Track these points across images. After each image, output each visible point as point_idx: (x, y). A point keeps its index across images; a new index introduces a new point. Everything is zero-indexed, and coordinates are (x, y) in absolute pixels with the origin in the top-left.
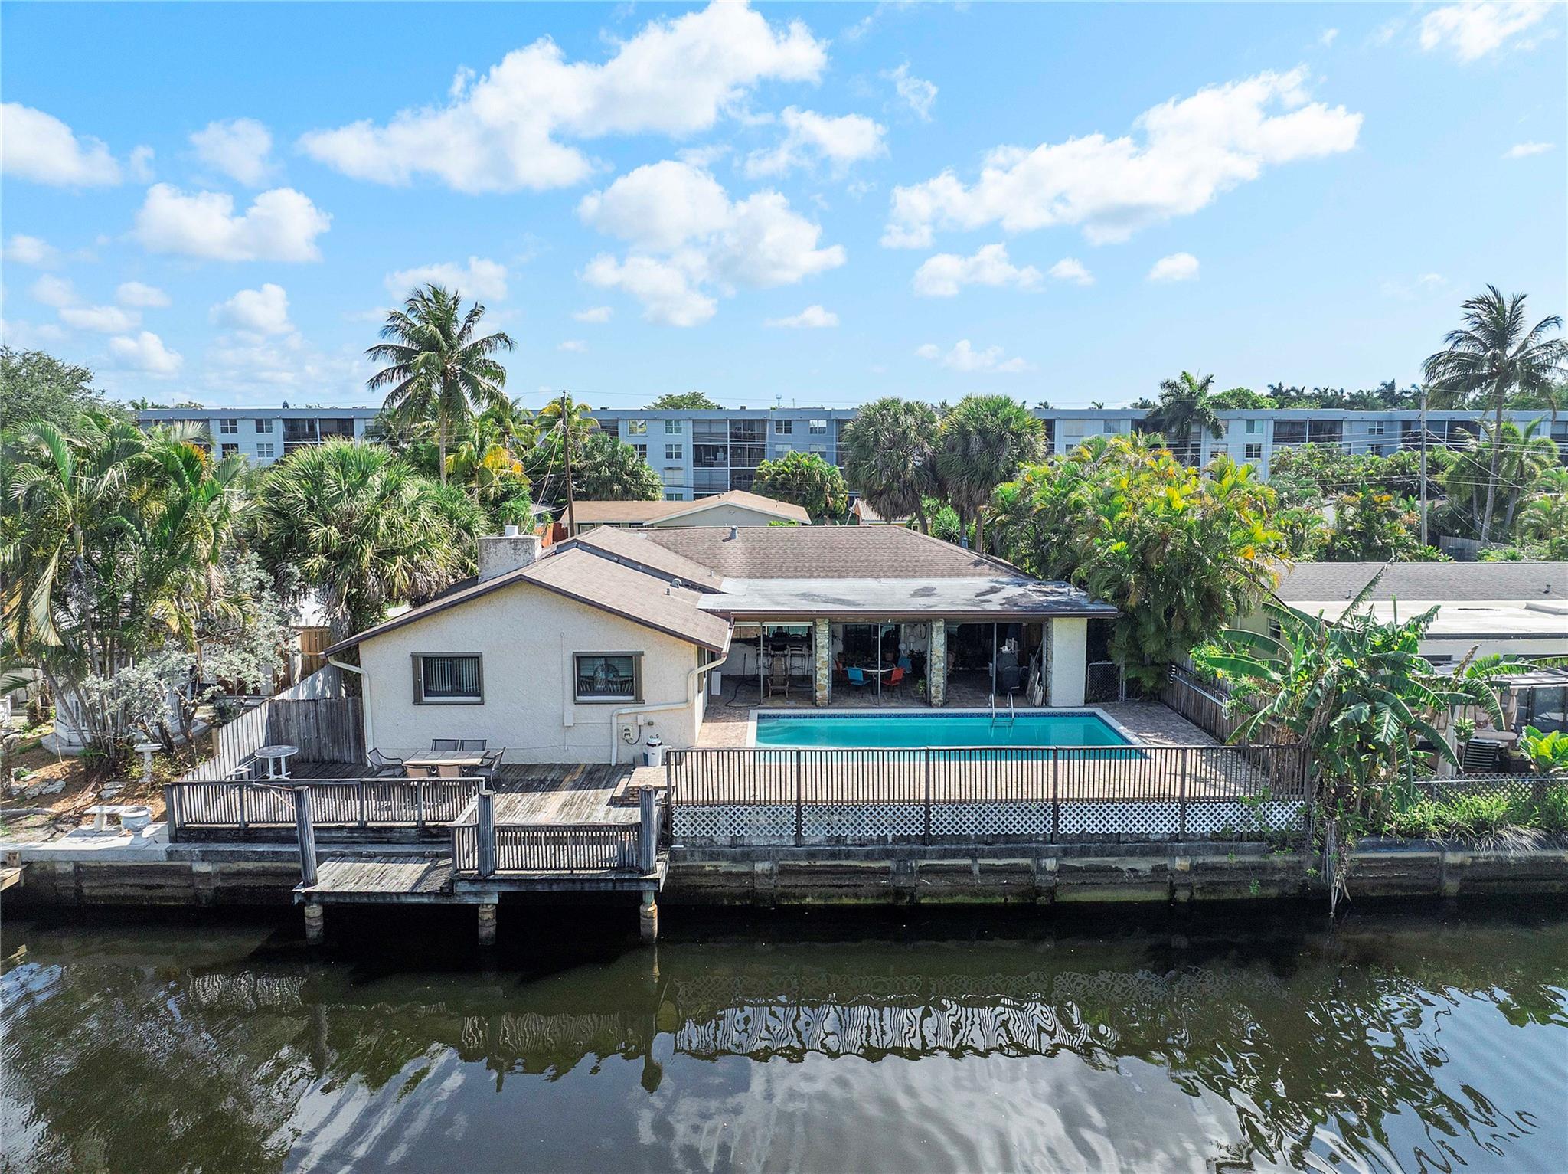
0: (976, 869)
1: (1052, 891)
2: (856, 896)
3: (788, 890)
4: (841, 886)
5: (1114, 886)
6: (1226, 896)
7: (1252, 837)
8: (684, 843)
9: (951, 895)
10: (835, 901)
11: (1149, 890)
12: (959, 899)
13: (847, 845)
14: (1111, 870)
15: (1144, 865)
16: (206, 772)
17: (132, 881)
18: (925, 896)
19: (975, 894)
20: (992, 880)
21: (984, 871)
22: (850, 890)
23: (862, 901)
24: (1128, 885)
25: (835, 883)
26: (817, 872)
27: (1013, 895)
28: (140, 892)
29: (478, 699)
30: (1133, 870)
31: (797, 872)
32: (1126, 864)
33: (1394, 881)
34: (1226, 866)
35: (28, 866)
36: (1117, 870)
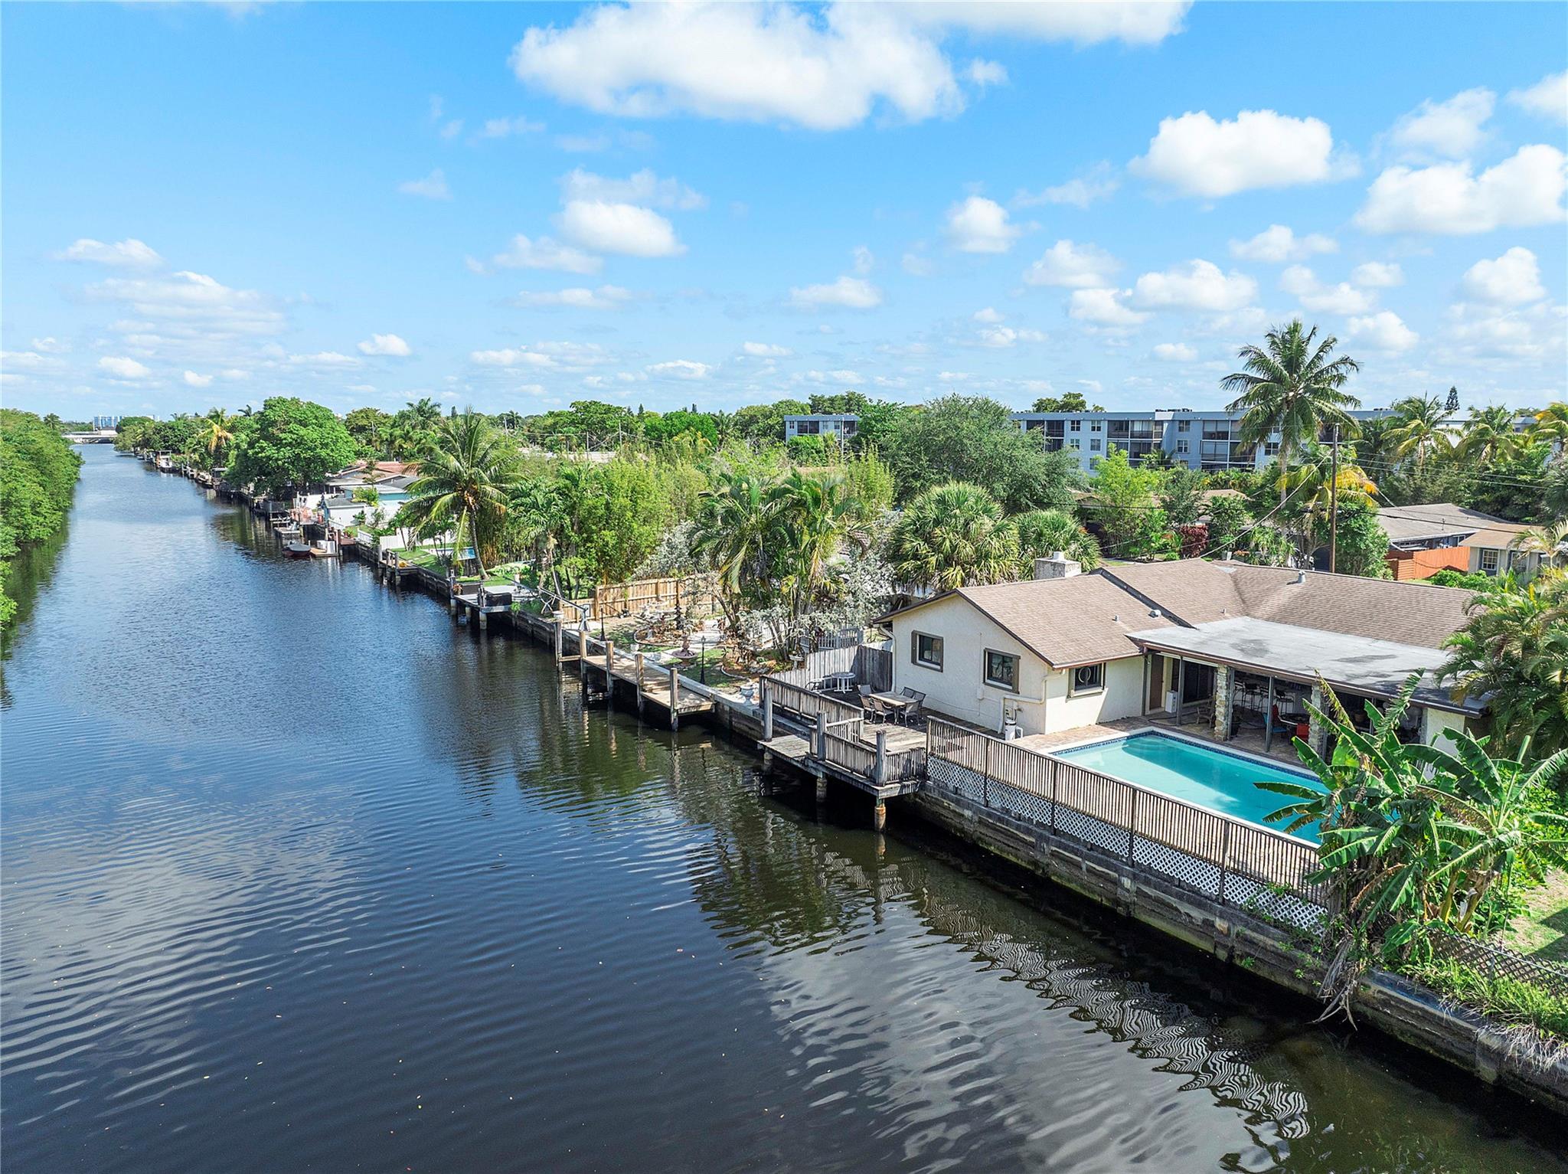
0: (1084, 867)
1: (1127, 905)
2: (1016, 856)
3: (983, 836)
4: (1009, 846)
5: (1173, 921)
6: (1260, 973)
7: (1276, 924)
8: (934, 782)
9: (1069, 881)
10: (1004, 855)
11: (1201, 938)
12: (1073, 886)
13: (1011, 816)
14: (1172, 907)
15: (1198, 915)
16: (791, 677)
17: (746, 723)
18: (1054, 874)
19: (1083, 886)
20: (1093, 880)
21: (1090, 870)
22: (1013, 851)
23: (1019, 862)
24: (1185, 927)
25: (1006, 842)
26: (997, 830)
27: (1106, 898)
28: (747, 729)
29: (939, 667)
30: (1188, 915)
31: (987, 825)
32: (1185, 908)
33: (1426, 1036)
34: (1261, 944)
35: (717, 704)
36: (1176, 909)
